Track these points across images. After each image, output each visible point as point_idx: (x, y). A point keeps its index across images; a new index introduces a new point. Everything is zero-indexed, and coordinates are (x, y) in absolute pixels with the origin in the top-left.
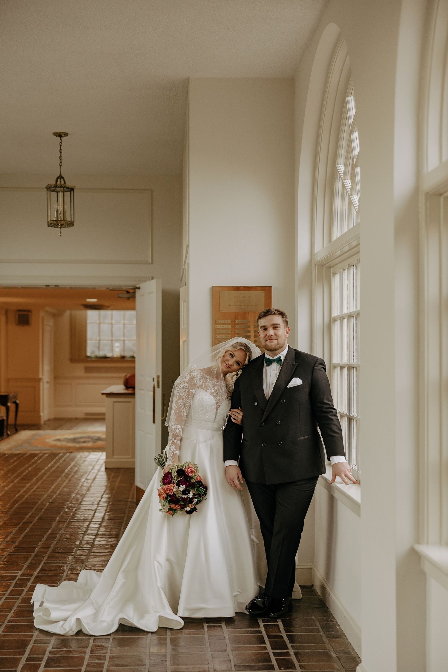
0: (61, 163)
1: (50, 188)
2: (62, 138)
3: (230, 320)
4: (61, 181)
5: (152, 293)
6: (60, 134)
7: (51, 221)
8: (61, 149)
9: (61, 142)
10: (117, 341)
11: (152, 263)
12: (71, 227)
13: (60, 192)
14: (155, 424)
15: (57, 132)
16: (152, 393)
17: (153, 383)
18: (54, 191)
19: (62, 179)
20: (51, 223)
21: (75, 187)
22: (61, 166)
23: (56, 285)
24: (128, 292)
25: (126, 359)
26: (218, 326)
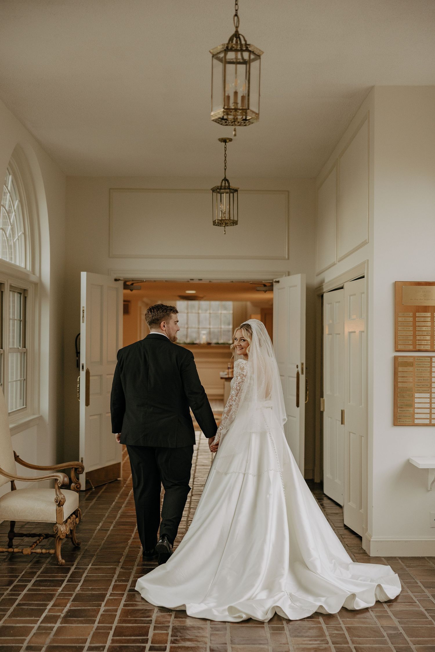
0: (225, 166)
1: (217, 190)
2: (227, 144)
3: (412, 313)
4: (225, 183)
5: (296, 286)
6: (225, 140)
7: (218, 221)
8: (226, 153)
9: (225, 147)
10: (204, 328)
11: (288, 259)
12: (234, 226)
13: (225, 194)
14: (299, 408)
15: (222, 138)
16: (295, 379)
17: (296, 370)
18: (219, 192)
19: (226, 181)
20: (217, 223)
21: (239, 188)
22: (225, 169)
23: (200, 279)
24: (265, 286)
25: (212, 345)
26: (400, 319)
